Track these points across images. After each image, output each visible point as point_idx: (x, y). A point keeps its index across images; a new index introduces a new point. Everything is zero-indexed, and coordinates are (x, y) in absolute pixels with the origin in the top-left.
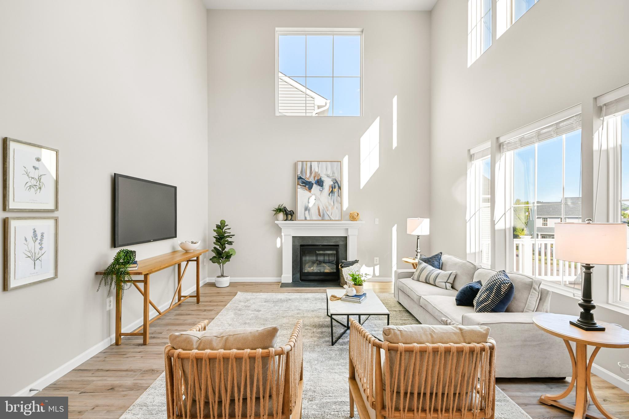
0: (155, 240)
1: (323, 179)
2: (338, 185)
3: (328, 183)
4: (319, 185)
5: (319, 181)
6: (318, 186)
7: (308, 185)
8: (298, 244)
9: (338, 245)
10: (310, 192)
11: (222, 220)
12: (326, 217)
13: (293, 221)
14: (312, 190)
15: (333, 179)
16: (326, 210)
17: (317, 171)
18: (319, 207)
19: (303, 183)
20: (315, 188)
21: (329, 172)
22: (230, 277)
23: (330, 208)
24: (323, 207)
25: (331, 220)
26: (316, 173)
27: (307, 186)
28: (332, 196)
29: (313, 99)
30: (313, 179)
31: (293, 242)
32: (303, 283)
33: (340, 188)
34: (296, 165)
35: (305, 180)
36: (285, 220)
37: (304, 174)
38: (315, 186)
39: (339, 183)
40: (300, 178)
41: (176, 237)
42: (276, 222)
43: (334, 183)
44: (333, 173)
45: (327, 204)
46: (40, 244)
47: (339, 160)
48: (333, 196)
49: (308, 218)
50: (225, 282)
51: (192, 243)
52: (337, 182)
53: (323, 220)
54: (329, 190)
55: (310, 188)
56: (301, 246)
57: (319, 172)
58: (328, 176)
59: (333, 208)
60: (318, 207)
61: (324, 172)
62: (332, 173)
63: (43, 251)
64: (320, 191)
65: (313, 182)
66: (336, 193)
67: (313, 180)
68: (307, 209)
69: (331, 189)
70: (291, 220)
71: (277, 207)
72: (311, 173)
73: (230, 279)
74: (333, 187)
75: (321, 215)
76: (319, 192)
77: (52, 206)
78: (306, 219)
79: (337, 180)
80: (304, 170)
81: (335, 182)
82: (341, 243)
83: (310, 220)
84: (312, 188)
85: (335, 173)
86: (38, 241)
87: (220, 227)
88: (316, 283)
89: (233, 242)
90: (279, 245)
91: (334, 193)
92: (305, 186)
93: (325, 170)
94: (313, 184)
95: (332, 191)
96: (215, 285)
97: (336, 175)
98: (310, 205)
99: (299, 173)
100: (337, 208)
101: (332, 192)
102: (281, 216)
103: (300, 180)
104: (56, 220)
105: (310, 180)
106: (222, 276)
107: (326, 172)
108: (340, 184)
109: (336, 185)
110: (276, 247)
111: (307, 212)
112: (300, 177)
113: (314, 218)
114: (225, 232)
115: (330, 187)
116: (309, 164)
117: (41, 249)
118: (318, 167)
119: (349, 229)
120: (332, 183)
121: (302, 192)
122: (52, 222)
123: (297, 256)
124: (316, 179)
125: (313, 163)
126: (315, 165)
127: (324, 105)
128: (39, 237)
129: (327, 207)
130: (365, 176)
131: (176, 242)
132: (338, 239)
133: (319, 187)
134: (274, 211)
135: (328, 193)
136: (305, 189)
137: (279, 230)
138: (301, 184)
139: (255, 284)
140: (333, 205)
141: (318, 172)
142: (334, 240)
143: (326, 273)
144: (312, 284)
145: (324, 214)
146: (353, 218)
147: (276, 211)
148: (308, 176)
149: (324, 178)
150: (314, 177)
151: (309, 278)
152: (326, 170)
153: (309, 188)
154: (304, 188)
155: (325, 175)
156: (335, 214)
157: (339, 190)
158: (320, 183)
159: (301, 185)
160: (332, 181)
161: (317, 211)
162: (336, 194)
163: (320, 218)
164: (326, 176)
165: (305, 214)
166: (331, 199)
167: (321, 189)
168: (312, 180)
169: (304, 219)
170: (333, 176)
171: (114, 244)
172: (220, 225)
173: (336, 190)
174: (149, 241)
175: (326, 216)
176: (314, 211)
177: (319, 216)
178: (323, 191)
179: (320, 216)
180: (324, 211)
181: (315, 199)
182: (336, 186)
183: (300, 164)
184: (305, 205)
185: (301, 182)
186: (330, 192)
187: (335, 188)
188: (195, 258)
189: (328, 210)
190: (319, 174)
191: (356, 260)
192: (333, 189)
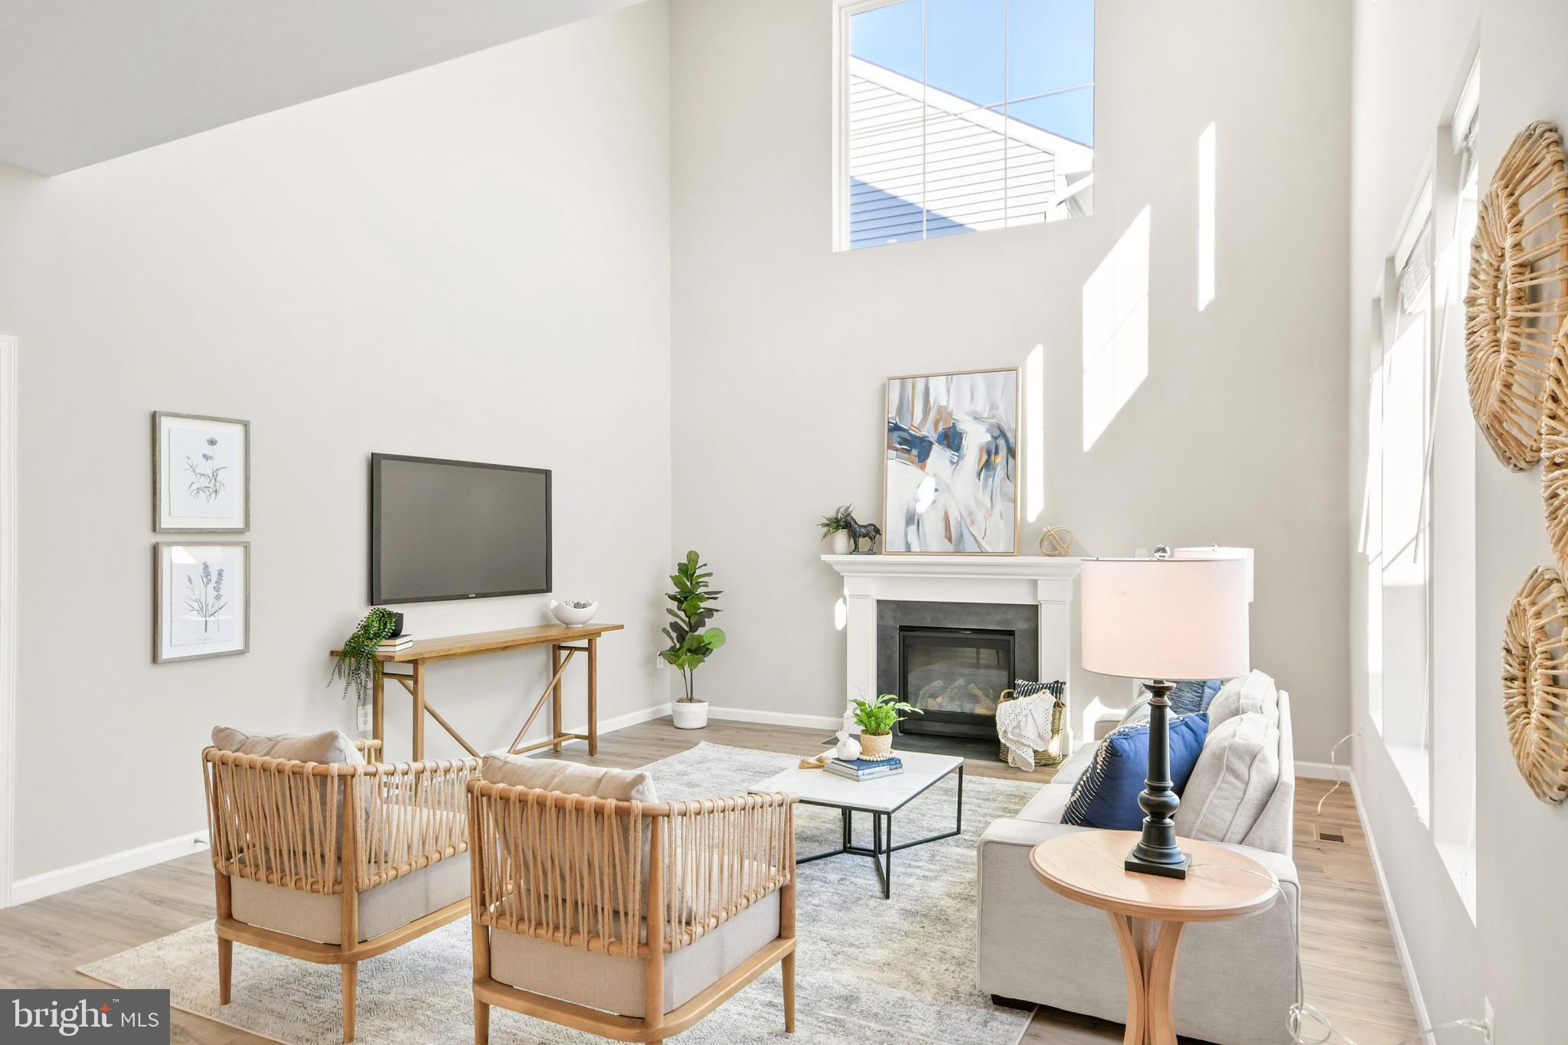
0: (480, 596)
1: (961, 427)
2: (1007, 442)
3: (976, 437)
4: (949, 446)
5: (950, 435)
6: (947, 450)
7: (916, 448)
8: (894, 624)
9: (1011, 633)
10: (923, 468)
11: (690, 552)
12: (969, 545)
14: (929, 461)
15: (992, 425)
16: (968, 522)
17: (943, 403)
18: (946, 513)
19: (904, 441)
20: (939, 455)
21: (981, 406)
22: (709, 705)
23: (980, 516)
24: (961, 516)
25: (982, 553)
26: (940, 409)
27: (915, 452)
28: (986, 478)
30: (932, 428)
31: (881, 616)
32: (911, 741)
33: (1011, 452)
34: (884, 391)
35: (910, 434)
36: (851, 553)
37: (908, 418)
38: (936, 449)
39: (1010, 435)
40: (895, 428)
41: (548, 589)
42: (825, 558)
43: (995, 438)
44: (993, 407)
45: (972, 503)
46: (217, 589)
47: (1011, 366)
48: (990, 480)
49: (915, 548)
50: (695, 715)
51: (577, 606)
52: (1003, 434)
53: (958, 552)
54: (980, 461)
55: (923, 457)
56: (902, 628)
57: (950, 408)
58: (976, 418)
59: (991, 515)
60: (943, 514)
61: (966, 405)
62: (988, 408)
63: (221, 602)
64: (952, 463)
65: (930, 439)
66: (999, 468)
67: (932, 431)
68: (912, 519)
69: (985, 458)
70: (871, 552)
71: (832, 514)
72: (926, 410)
73: (709, 711)
74: (990, 452)
75: (955, 539)
76: (949, 468)
77: (239, 524)
78: (908, 550)
79: (1005, 427)
80: (905, 405)
81: (998, 433)
82: (1020, 626)
83: (922, 553)
84: (927, 456)
85: (998, 407)
86: (212, 584)
87: (687, 571)
88: (937, 743)
90: (839, 624)
91: (995, 469)
92: (909, 451)
93: (969, 400)
94: (931, 444)
95: (988, 462)
96: (673, 722)
97: (1001, 412)
98: (921, 508)
99: (893, 414)
100: (1001, 517)
101: (988, 465)
102: (841, 538)
103: (896, 434)
104: (247, 547)
105: (924, 433)
106: (691, 700)
107: (971, 404)
108: (1011, 440)
109: (1001, 442)
110: (835, 629)
111: (913, 529)
112: (896, 425)
113: (934, 547)
114: (698, 583)
115: (981, 450)
116: (920, 384)
117: (218, 597)
118: (948, 390)
119: (1039, 582)
120: (988, 438)
121: (899, 469)
122: (239, 552)
123: (890, 659)
124: (941, 428)
125: (933, 381)
126: (938, 386)
128: (214, 577)
129: (971, 514)
131: (550, 601)
132: (1010, 615)
133: (949, 453)
134: (824, 525)
135: (976, 469)
136: (910, 460)
137: (835, 582)
138: (898, 446)
139: (772, 731)
140: (989, 505)
141: (946, 407)
142: (998, 617)
143: (979, 716)
144: (927, 744)
145: (961, 535)
146: (1054, 544)
147: (827, 525)
148: (919, 421)
149: (966, 425)
150: (936, 424)
151: (927, 729)
152: (972, 398)
153: (919, 456)
154: (907, 456)
155: (968, 414)
156: (994, 532)
157: (1010, 458)
158: (952, 439)
159: (896, 450)
160: (988, 431)
161: (941, 526)
162: (1000, 472)
163: (950, 547)
164: (971, 419)
165: (906, 534)
166: (985, 486)
167: (955, 459)
168: (929, 432)
169: (903, 549)
170: (993, 417)
171: (373, 598)
172: (686, 562)
173: (1000, 459)
174: (465, 597)
175: (967, 537)
176: (933, 527)
177: (946, 540)
178: (961, 462)
179: (950, 539)
180: (963, 526)
181: (936, 490)
182: (1002, 448)
183: (896, 385)
184: (908, 509)
185: (899, 439)
186: (981, 465)
187: (997, 453)
188: (584, 643)
189: (973, 523)
190: (950, 414)
191: (1057, 682)
192: (993, 457)
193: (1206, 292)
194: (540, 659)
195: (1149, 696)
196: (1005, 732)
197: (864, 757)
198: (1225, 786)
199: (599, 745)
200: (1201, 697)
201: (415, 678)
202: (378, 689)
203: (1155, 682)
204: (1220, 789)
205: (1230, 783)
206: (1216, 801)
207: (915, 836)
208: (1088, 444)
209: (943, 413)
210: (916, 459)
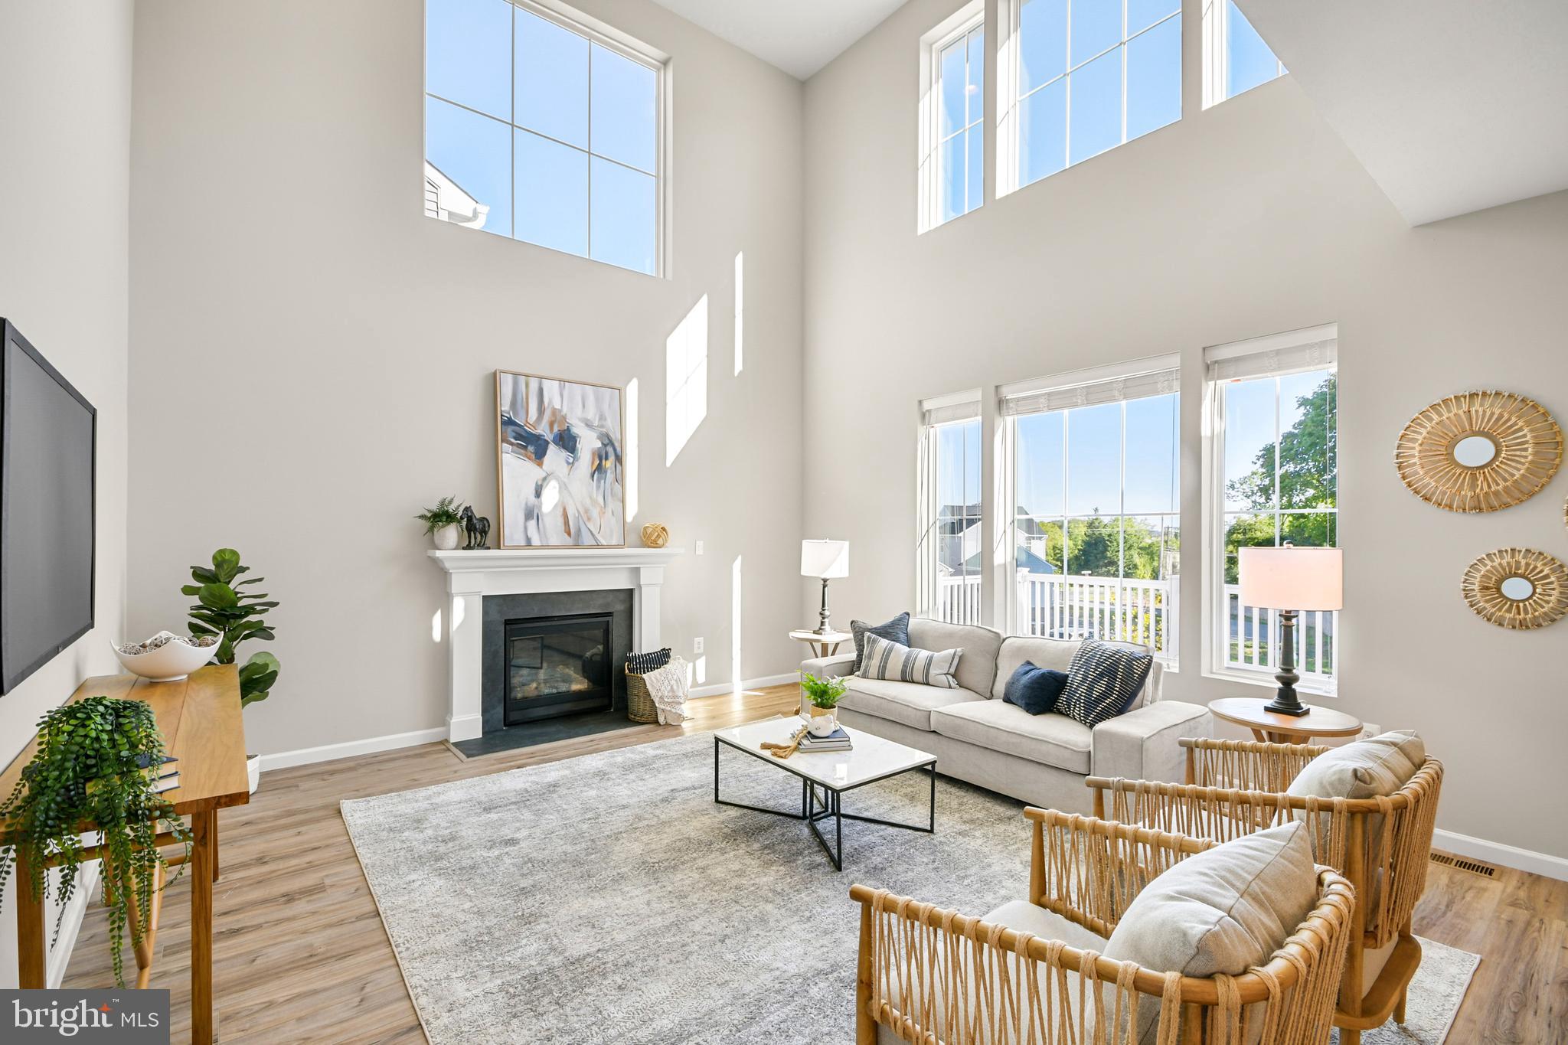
1: (575, 430)
2: (615, 450)
3: (588, 443)
4: (565, 447)
5: (565, 437)
6: (563, 450)
7: (534, 446)
8: (498, 618)
9: (609, 614)
10: (540, 465)
11: (222, 552)
12: (587, 539)
13: (489, 548)
14: (547, 459)
15: (603, 435)
16: (585, 519)
17: (558, 407)
18: (566, 513)
19: (518, 436)
20: (555, 455)
21: (591, 414)
23: (595, 513)
24: (578, 511)
25: (598, 546)
26: (554, 412)
27: (531, 448)
28: (599, 481)
29: (435, 191)
30: (547, 428)
31: (486, 613)
33: (619, 459)
34: (493, 381)
35: (526, 431)
37: (522, 413)
38: (552, 448)
39: (617, 445)
40: (508, 422)
42: (431, 553)
43: (605, 445)
44: (602, 418)
45: (588, 501)
47: (618, 386)
48: (603, 481)
49: (536, 541)
52: (612, 443)
53: (576, 546)
54: (593, 463)
55: (540, 455)
56: (507, 622)
57: (565, 411)
58: (587, 425)
59: (604, 513)
60: (562, 510)
61: (579, 412)
62: (598, 417)
64: (568, 463)
65: (546, 438)
66: (609, 472)
67: (548, 431)
68: (531, 514)
69: (597, 462)
70: (482, 546)
71: (434, 507)
72: (541, 410)
74: (601, 456)
75: (573, 533)
76: (565, 468)
78: (529, 544)
79: (612, 436)
80: (519, 397)
81: (607, 441)
82: (618, 607)
83: (542, 547)
84: (544, 454)
85: (605, 418)
89: (272, 629)
91: (606, 472)
92: (525, 448)
93: (580, 406)
94: (547, 443)
95: (600, 465)
97: (609, 423)
98: (542, 508)
99: (506, 407)
100: (612, 514)
101: (600, 468)
102: (452, 533)
103: (510, 428)
105: (539, 431)
107: (583, 412)
108: (618, 449)
109: (610, 449)
111: (532, 523)
112: (510, 419)
113: (553, 541)
115: (593, 454)
116: (534, 384)
118: (562, 396)
119: (642, 570)
120: (599, 444)
121: (515, 467)
124: (556, 429)
125: (546, 384)
126: (551, 389)
127: (470, 215)
129: (587, 511)
130: (678, 434)
132: (611, 599)
133: (564, 454)
134: (422, 517)
135: (589, 471)
136: (526, 456)
137: (441, 578)
138: (513, 440)
140: (603, 505)
141: (560, 411)
142: (601, 602)
143: (576, 693)
145: (579, 530)
146: (654, 538)
147: (430, 518)
148: (534, 418)
149: (578, 429)
150: (551, 425)
151: (533, 716)
152: (584, 406)
153: (536, 453)
154: (523, 451)
155: (581, 420)
156: (607, 527)
157: (618, 465)
158: (567, 441)
159: (512, 444)
160: (598, 438)
161: (560, 521)
162: (610, 476)
163: (569, 541)
164: (582, 424)
165: (526, 528)
166: (598, 487)
167: (571, 460)
168: (543, 430)
169: (523, 543)
170: (602, 426)
172: (213, 568)
173: (609, 464)
175: (585, 534)
176: (552, 521)
177: (566, 535)
178: (576, 464)
179: (569, 534)
180: (581, 521)
182: (609, 455)
183: (508, 379)
184: (526, 504)
185: (514, 434)
186: (594, 468)
187: (607, 459)
189: (589, 519)
190: (564, 418)
191: (664, 649)
192: (604, 461)
208: (671, 457)
209: (557, 417)
210: (533, 456)
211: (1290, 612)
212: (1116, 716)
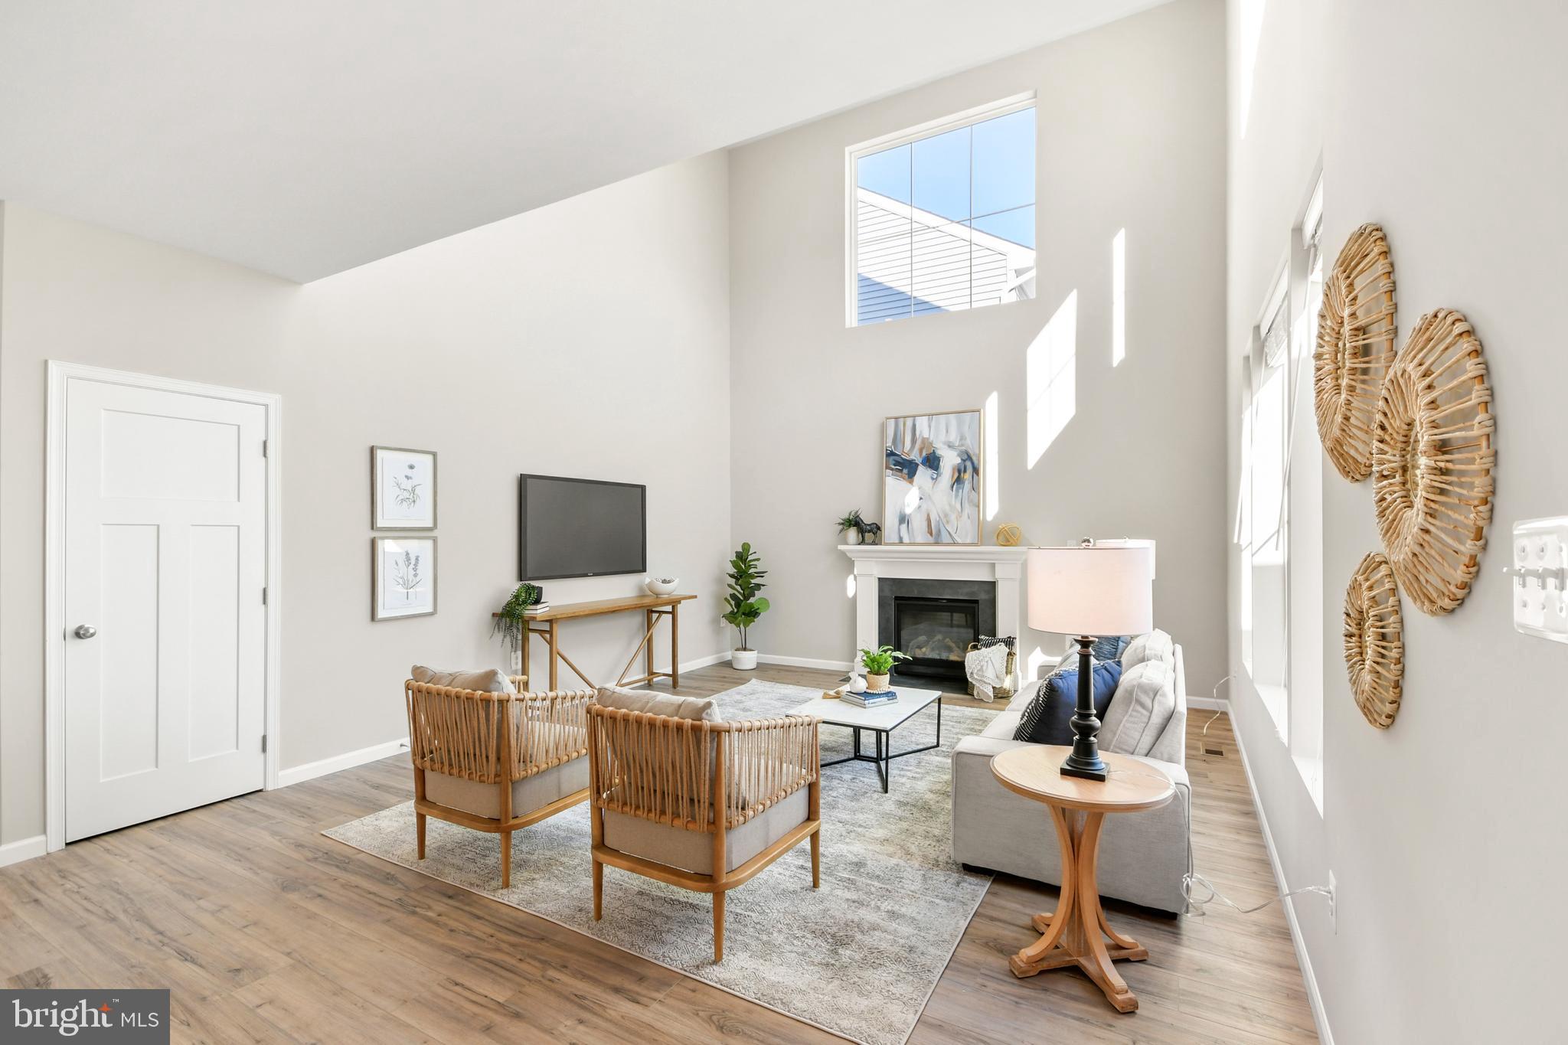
0: (595, 575)
1: (939, 452)
2: (973, 463)
3: (950, 460)
4: (931, 467)
5: (931, 458)
6: (929, 469)
7: (906, 468)
8: (890, 595)
9: (976, 602)
10: (911, 482)
11: (744, 544)
12: (945, 538)
13: (877, 544)
14: (916, 478)
15: (961, 452)
16: (944, 522)
17: (926, 435)
18: (928, 515)
19: (897, 463)
20: (923, 473)
21: (953, 437)
22: (758, 653)
23: (953, 517)
24: (940, 517)
25: (955, 544)
26: (924, 440)
27: (905, 471)
28: (957, 490)
30: (918, 453)
31: (881, 590)
32: (902, 679)
33: (976, 470)
34: (883, 427)
35: (902, 458)
36: (859, 544)
37: (900, 446)
38: (921, 468)
39: (974, 458)
40: (891, 454)
41: (644, 570)
42: (841, 547)
43: (964, 461)
44: (962, 438)
45: (947, 508)
46: (415, 569)
47: (977, 408)
48: (961, 491)
49: (906, 540)
50: (748, 660)
51: (664, 582)
52: (970, 458)
53: (937, 543)
54: (953, 476)
55: (911, 475)
56: (896, 598)
57: (931, 439)
58: (949, 446)
59: (961, 517)
60: (926, 516)
61: (943, 437)
62: (959, 438)
63: (418, 579)
64: (933, 479)
65: (917, 461)
66: (966, 482)
67: (918, 456)
68: (903, 519)
69: (956, 475)
70: (874, 543)
71: (846, 516)
72: (914, 441)
73: (757, 657)
74: (960, 471)
75: (935, 534)
76: (930, 482)
77: (430, 525)
78: (901, 542)
79: (971, 452)
80: (898, 437)
81: (966, 457)
82: (982, 597)
83: (911, 544)
84: (914, 474)
85: (966, 438)
86: (412, 566)
87: (742, 558)
88: (923, 682)
89: (764, 586)
90: (850, 593)
91: (964, 483)
92: (901, 471)
93: (945, 431)
94: (917, 465)
95: (959, 478)
96: (732, 664)
97: (968, 442)
98: (908, 511)
99: (889, 444)
100: (969, 518)
101: (959, 480)
102: (852, 534)
103: (892, 458)
104: (435, 540)
105: (912, 457)
106: (745, 649)
107: (946, 435)
108: (976, 462)
109: (968, 464)
110: (848, 598)
111: (904, 526)
112: (891, 451)
113: (919, 540)
114: (750, 565)
115: (954, 469)
116: (909, 422)
117: (415, 575)
118: (930, 427)
119: (996, 565)
120: (959, 460)
121: (894, 483)
122: (429, 544)
123: (888, 620)
124: (924, 454)
125: (919, 420)
126: (922, 424)
128: (413, 561)
129: (946, 515)
130: (1038, 443)
131: (646, 578)
132: (976, 588)
133: (930, 472)
134: (840, 524)
135: (950, 483)
136: (902, 477)
137: (848, 564)
138: (893, 467)
139: (802, 672)
140: (960, 510)
141: (928, 439)
142: (966, 590)
143: (952, 661)
144: (914, 682)
145: (939, 531)
146: (1007, 537)
147: (842, 524)
148: (908, 449)
149: (942, 451)
150: (921, 451)
151: (914, 671)
152: (947, 432)
153: (908, 474)
154: (900, 474)
155: (944, 443)
156: (962, 528)
157: (975, 475)
158: (932, 462)
159: (892, 470)
160: (959, 455)
161: (925, 524)
162: (967, 485)
163: (931, 540)
164: (946, 447)
165: (899, 530)
166: (956, 496)
167: (935, 476)
168: (915, 456)
169: (897, 541)
170: (962, 445)
171: (521, 576)
172: (742, 551)
173: (967, 476)
174: (585, 575)
175: (944, 533)
176: (919, 524)
177: (929, 535)
178: (939, 478)
179: (931, 534)
180: (941, 525)
181: (921, 499)
182: (969, 468)
183: (892, 423)
184: (900, 512)
185: (894, 462)
186: (954, 480)
187: (965, 471)
188: (669, 608)
189: (948, 522)
190: (931, 444)
191: (1010, 637)
192: (962, 474)
193: (1119, 352)
194: (637, 620)
195: (1078, 647)
196: (972, 673)
197: (869, 691)
198: (1134, 714)
199: (680, 681)
200: (1116, 649)
201: (551, 632)
202: (525, 640)
203: (1082, 637)
204: (1131, 716)
205: (1137, 711)
206: (1128, 725)
207: (906, 748)
208: (1031, 464)
209: (926, 442)
210: (907, 476)
211: (1087, 637)
212: (1026, 741)
